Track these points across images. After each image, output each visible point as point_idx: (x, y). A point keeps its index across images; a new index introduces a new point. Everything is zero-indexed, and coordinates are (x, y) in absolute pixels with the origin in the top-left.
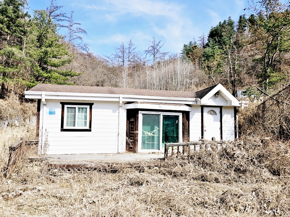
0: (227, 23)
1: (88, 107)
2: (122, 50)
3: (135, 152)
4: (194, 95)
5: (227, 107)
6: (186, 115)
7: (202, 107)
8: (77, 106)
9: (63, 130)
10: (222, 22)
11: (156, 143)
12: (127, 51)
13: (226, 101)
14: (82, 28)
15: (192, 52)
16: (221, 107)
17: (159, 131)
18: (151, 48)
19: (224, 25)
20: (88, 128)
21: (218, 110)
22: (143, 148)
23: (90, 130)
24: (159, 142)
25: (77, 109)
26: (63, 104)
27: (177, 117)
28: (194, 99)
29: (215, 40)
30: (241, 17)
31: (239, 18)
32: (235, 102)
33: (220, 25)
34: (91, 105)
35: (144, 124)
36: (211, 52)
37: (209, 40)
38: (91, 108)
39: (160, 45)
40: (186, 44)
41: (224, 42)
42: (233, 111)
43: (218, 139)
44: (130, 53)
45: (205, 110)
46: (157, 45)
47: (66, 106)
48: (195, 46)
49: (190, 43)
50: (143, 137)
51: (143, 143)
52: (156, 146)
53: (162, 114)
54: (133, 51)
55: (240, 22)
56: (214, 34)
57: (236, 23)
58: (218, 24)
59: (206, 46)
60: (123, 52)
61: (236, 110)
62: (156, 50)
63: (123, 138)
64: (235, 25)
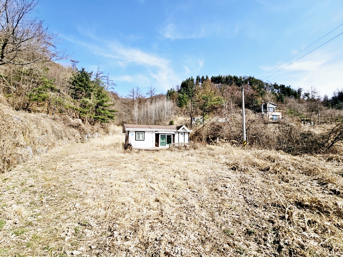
0: (190, 80)
1: (143, 133)
2: (133, 92)
3: (158, 147)
4: (176, 128)
5: (186, 132)
6: (174, 135)
7: (179, 132)
8: (140, 133)
9: (136, 140)
10: (188, 78)
11: (164, 144)
12: (136, 93)
13: (186, 130)
14: (114, 83)
15: (172, 94)
16: (184, 132)
17: (166, 140)
18: (150, 92)
19: (189, 81)
20: (143, 139)
21: (183, 133)
22: (161, 145)
23: (144, 140)
24: (165, 143)
25: (140, 134)
26: (136, 132)
27: (171, 136)
28: (176, 130)
29: (184, 89)
30: (197, 77)
31: (196, 77)
32: (188, 131)
33: (187, 80)
34: (144, 132)
35: (161, 138)
36: (182, 97)
37: (181, 88)
38: (144, 133)
39: (155, 90)
40: (169, 90)
41: (189, 90)
42: (188, 133)
43: (183, 142)
44: (137, 94)
45: (180, 133)
46: (153, 90)
47: (137, 133)
48: (174, 92)
49: (171, 89)
50: (161, 142)
51: (161, 144)
52: (164, 145)
53: (166, 135)
54: (139, 93)
55: (197, 80)
56: (184, 85)
57: (195, 80)
58: (186, 80)
59: (179, 91)
60: (133, 93)
61: (189, 133)
62: (152, 93)
63: (154, 142)
64: (194, 81)
